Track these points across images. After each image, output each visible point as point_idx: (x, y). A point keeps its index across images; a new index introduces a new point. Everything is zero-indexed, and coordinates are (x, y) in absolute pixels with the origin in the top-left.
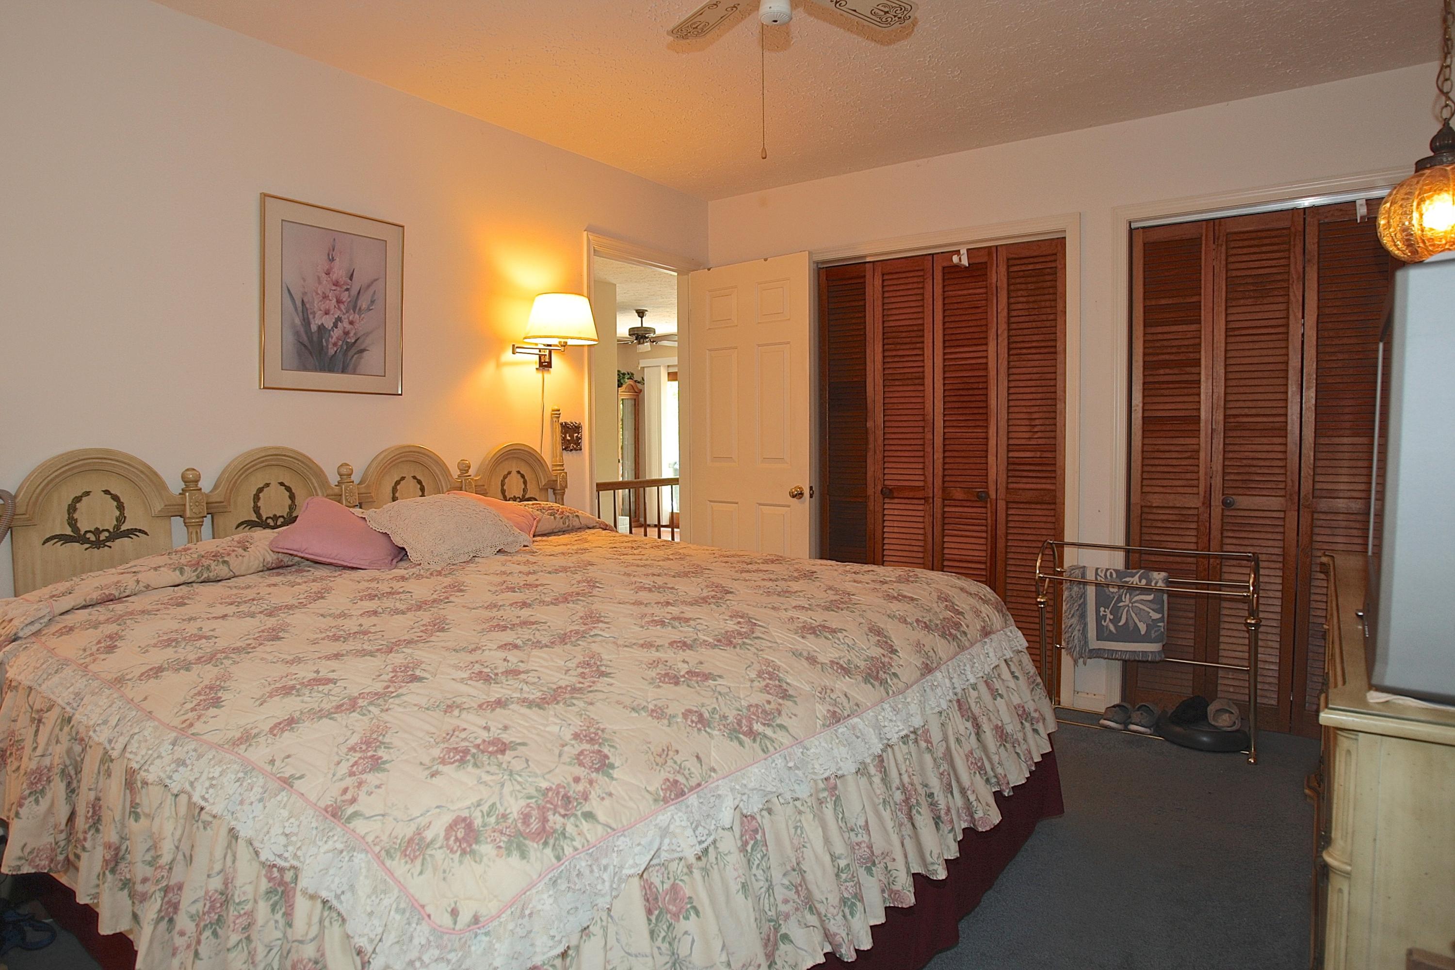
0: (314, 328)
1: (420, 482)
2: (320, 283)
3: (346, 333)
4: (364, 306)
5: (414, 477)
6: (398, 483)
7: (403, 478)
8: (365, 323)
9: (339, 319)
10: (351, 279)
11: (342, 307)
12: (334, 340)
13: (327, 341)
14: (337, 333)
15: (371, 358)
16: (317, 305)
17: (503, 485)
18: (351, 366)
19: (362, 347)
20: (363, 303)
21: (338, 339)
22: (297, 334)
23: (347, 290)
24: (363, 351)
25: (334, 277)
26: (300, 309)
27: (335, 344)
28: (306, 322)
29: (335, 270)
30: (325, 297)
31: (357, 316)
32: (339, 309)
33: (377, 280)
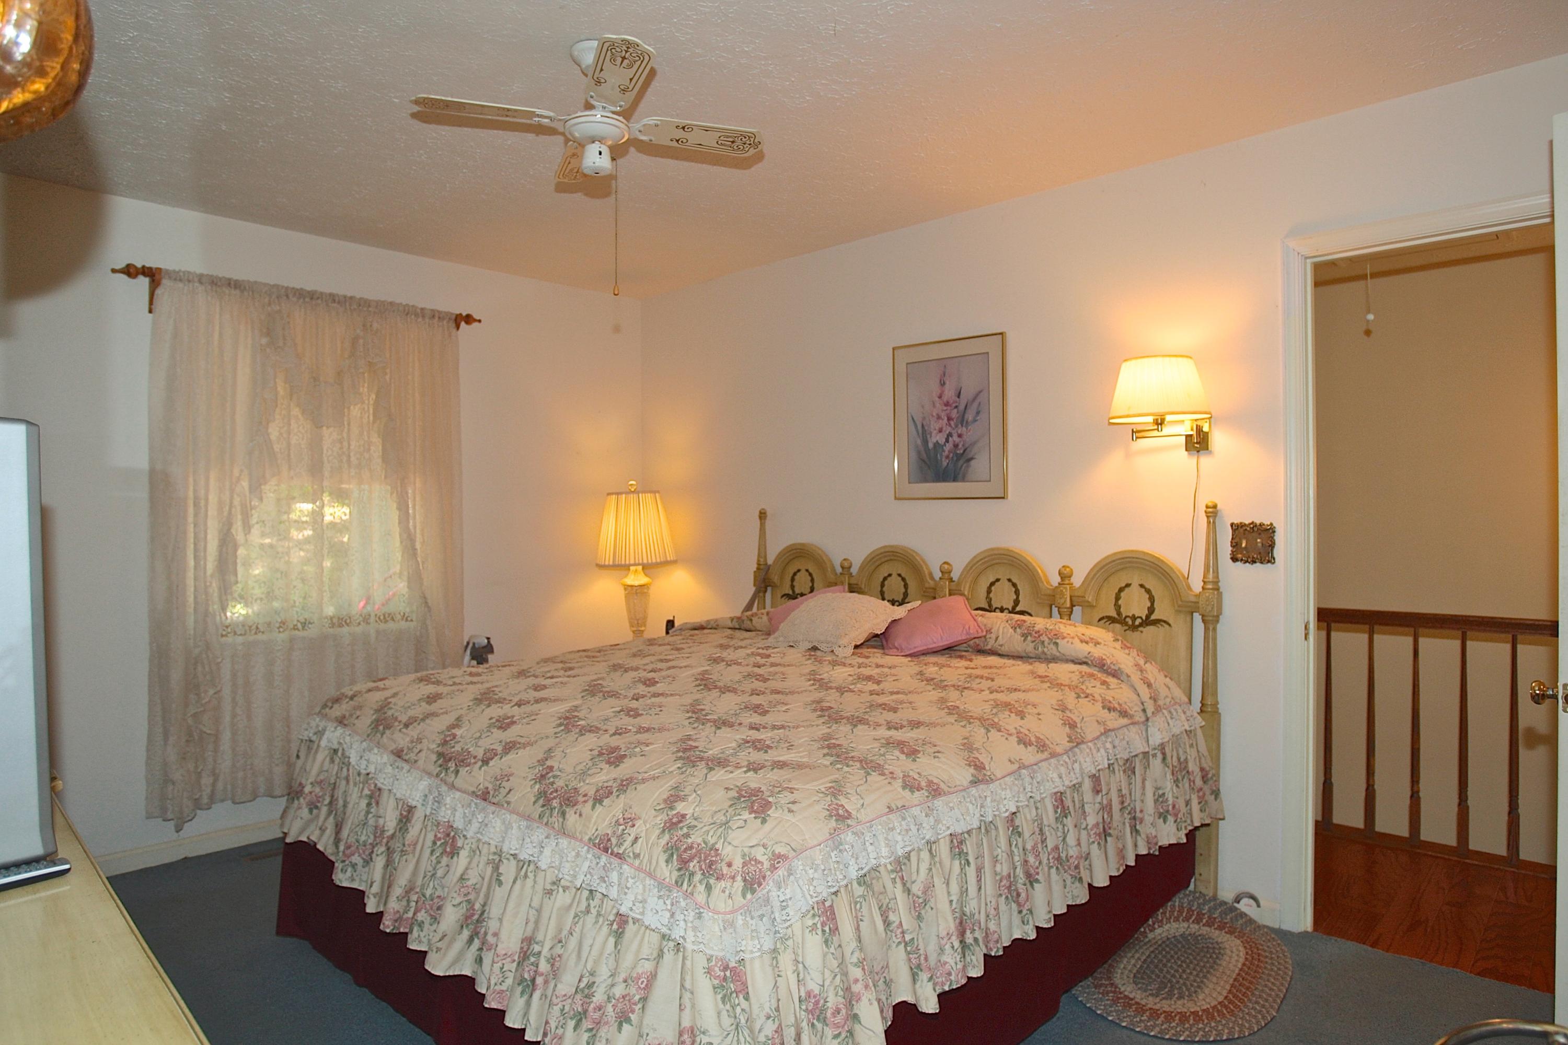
0: (931, 445)
1: (1014, 585)
2: (934, 406)
3: (956, 446)
4: (970, 419)
5: (1009, 580)
6: (992, 584)
7: (998, 580)
8: (970, 434)
9: (950, 435)
10: (959, 397)
11: (952, 423)
12: (946, 453)
13: (941, 455)
14: (949, 447)
15: (978, 466)
16: (934, 425)
17: (1118, 598)
18: (960, 476)
19: (970, 456)
20: (970, 416)
21: (950, 452)
22: (919, 453)
23: (956, 407)
24: (972, 459)
25: (945, 399)
26: (920, 431)
27: (947, 457)
28: (925, 442)
29: (946, 392)
30: (939, 417)
31: (964, 429)
32: (950, 425)
33: (980, 392)
